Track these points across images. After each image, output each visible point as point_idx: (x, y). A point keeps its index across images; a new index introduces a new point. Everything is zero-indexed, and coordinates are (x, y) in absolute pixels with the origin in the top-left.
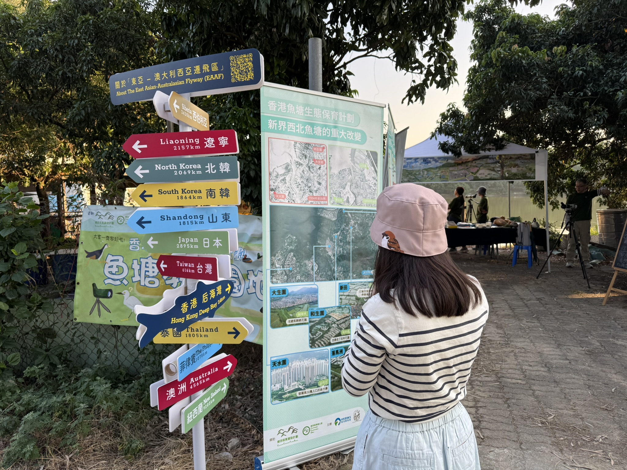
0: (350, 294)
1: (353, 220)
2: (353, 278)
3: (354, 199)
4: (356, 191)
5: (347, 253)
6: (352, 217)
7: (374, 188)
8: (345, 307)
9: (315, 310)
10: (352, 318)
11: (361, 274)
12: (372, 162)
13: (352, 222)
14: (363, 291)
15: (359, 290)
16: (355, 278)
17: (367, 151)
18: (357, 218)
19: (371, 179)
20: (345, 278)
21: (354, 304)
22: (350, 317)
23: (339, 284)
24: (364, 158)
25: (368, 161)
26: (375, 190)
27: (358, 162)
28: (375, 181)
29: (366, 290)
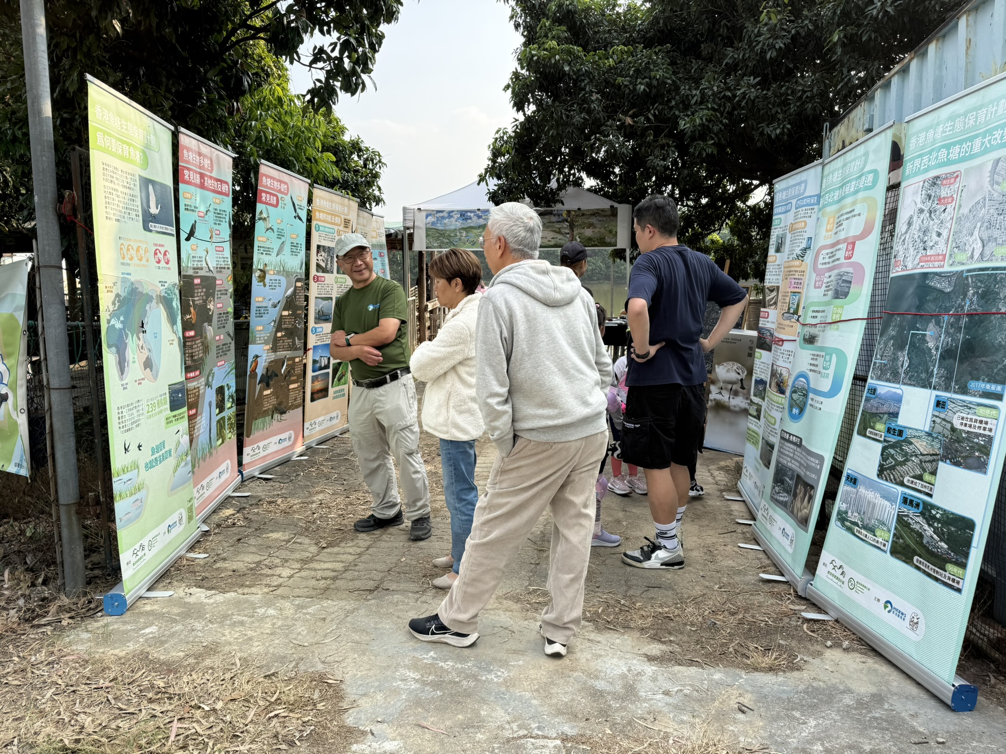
0: (946, 418)
2: (955, 392)
3: (981, 250)
5: (955, 346)
6: (972, 282)
8: (937, 438)
9: (893, 425)
10: (941, 460)
11: (966, 386)
13: (971, 292)
14: (963, 418)
15: (959, 414)
18: (979, 284)
21: (947, 437)
22: (940, 457)
23: (937, 396)
29: (969, 416)
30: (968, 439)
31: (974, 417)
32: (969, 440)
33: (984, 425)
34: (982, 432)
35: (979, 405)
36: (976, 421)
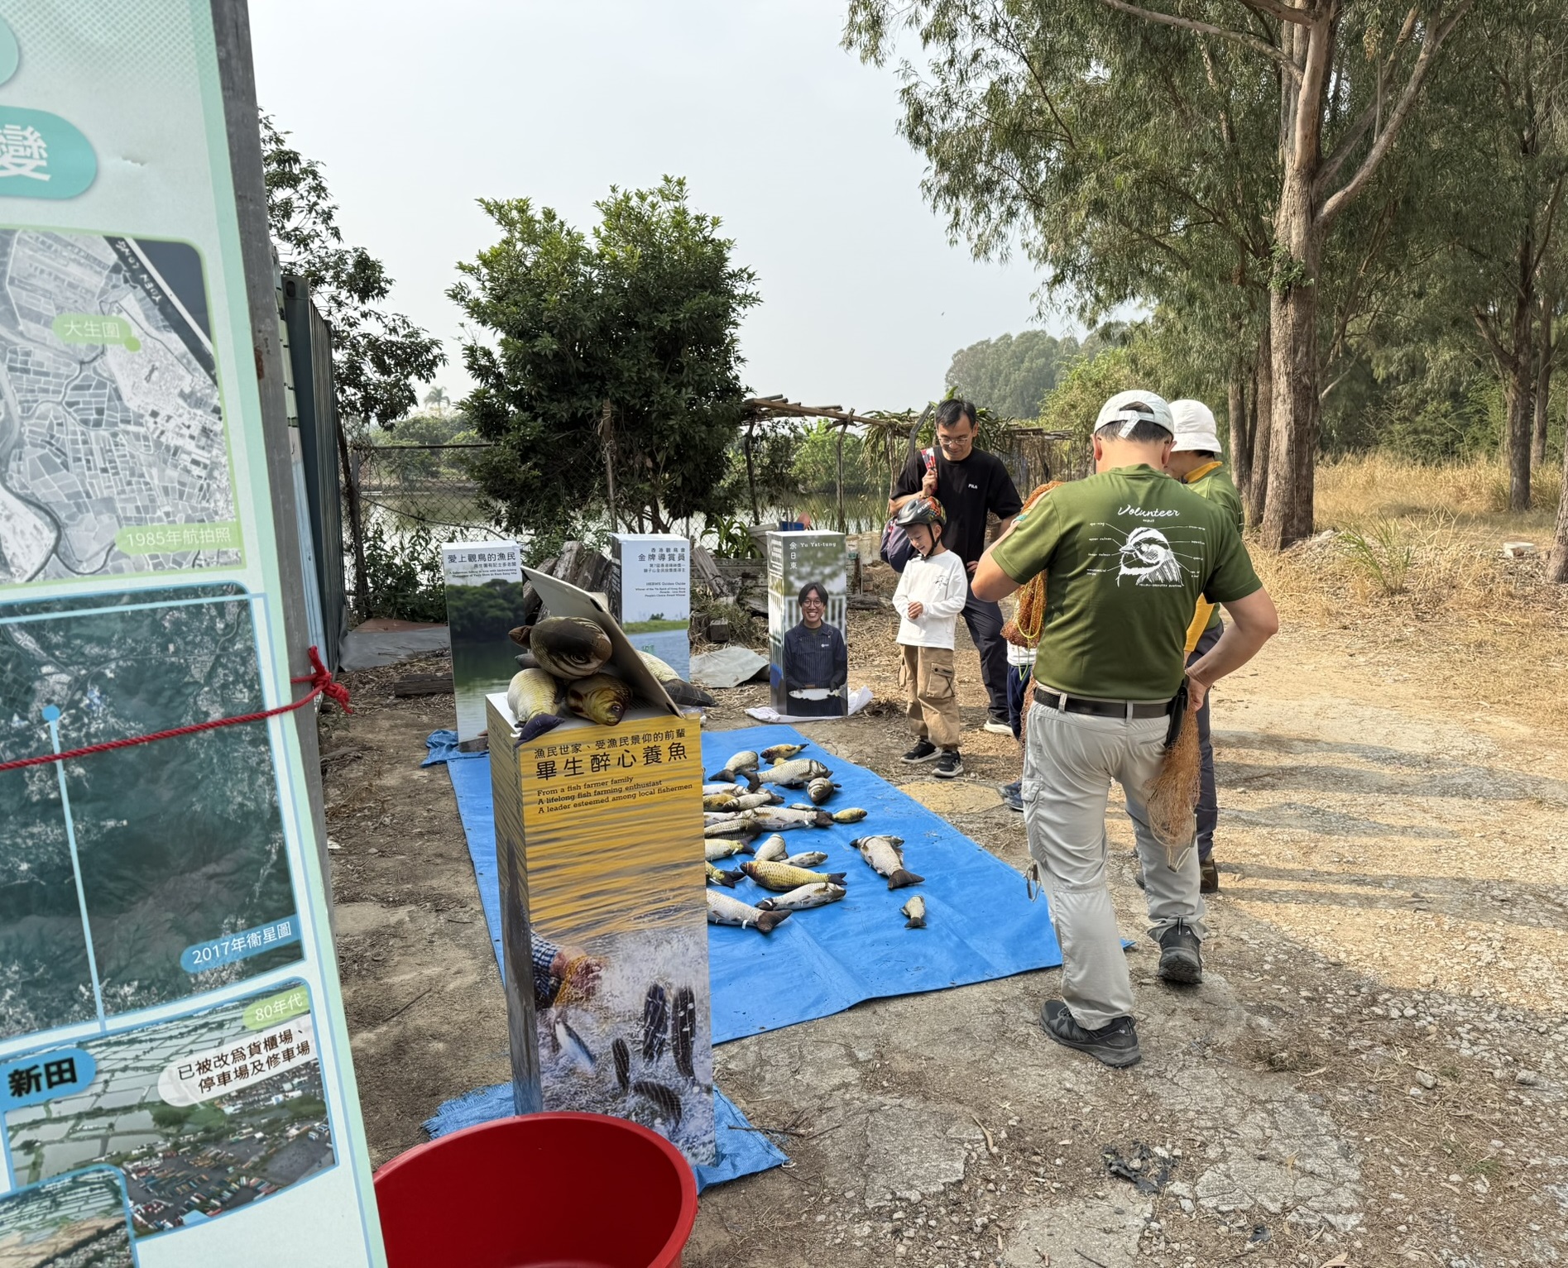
0: (105, 1103)
1: (62, 666)
2: (118, 1007)
3: (50, 537)
4: (50, 489)
5: (41, 870)
6: (48, 647)
7: (203, 456)
8: (76, 1184)
10: (143, 1232)
11: (176, 971)
12: (165, 306)
13: (56, 680)
14: (204, 1067)
15: (173, 1068)
16: (138, 1006)
17: (113, 241)
18: (93, 650)
19: (171, 405)
20: (50, 1017)
21: (151, 1153)
22: (128, 1230)
23: (6, 1061)
24: (96, 281)
25: (131, 301)
26: (211, 469)
27: (45, 307)
28: (203, 417)
29: (227, 1049)
30: (248, 1112)
31: (245, 1043)
32: (252, 1114)
33: (283, 1047)
34: (284, 1066)
35: (247, 1001)
36: (255, 1049)
